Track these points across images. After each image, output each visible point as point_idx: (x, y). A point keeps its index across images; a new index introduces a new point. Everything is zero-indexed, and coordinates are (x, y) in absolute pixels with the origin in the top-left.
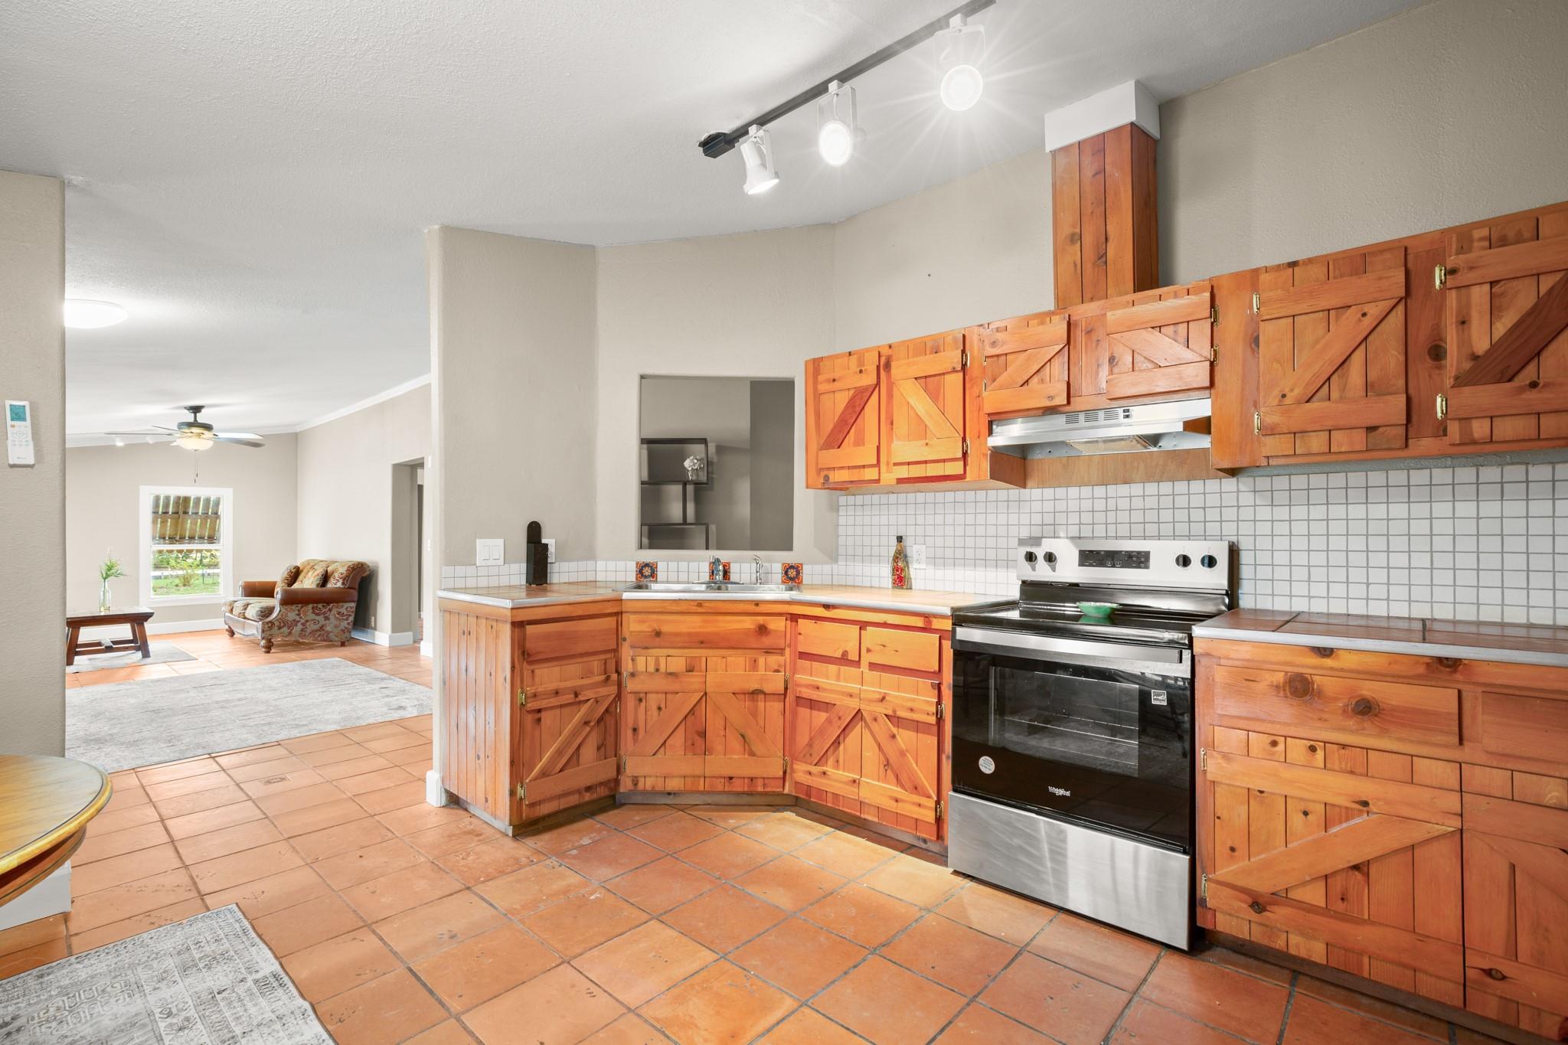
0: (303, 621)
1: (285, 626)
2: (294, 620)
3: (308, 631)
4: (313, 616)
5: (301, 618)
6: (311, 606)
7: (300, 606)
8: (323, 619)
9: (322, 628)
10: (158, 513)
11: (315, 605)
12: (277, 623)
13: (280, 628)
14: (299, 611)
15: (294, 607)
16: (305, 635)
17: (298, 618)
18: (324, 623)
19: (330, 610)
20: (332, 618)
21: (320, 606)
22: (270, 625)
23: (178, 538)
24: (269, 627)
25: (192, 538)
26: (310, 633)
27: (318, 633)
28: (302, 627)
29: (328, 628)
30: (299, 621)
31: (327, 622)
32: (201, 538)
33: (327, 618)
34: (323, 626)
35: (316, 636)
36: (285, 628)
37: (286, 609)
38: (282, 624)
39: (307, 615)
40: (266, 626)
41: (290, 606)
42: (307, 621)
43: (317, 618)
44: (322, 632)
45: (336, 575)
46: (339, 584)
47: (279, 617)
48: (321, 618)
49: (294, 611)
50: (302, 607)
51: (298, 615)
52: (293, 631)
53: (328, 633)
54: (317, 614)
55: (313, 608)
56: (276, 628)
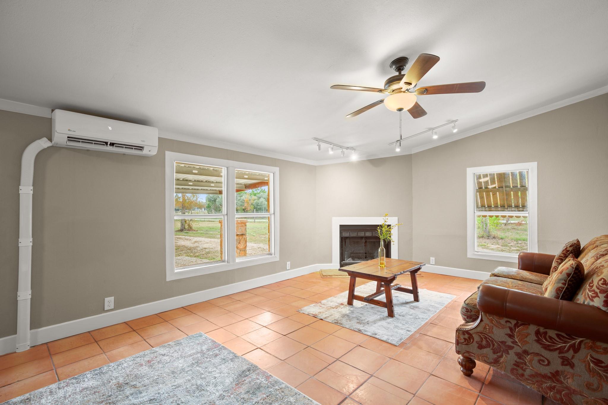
0: (517, 349)
1: (488, 346)
2: (503, 343)
3: (528, 372)
4: (536, 348)
5: (514, 342)
6: (532, 329)
7: (514, 322)
8: (560, 361)
9: (555, 376)
10: (481, 188)
11: (542, 330)
12: (476, 338)
13: (481, 347)
14: (511, 329)
15: (503, 321)
16: (523, 375)
17: (509, 342)
18: (561, 368)
19: (576, 349)
20: (580, 367)
21: (552, 333)
22: (467, 336)
23: (506, 207)
24: (465, 339)
25: (510, 206)
26: (531, 376)
27: (549, 384)
28: (516, 358)
29: (570, 383)
30: (511, 348)
31: (568, 368)
32: (517, 207)
33: (566, 362)
34: (557, 372)
35: (544, 385)
36: (488, 349)
37: (491, 321)
38: (484, 343)
39: (526, 342)
40: (462, 337)
41: (495, 318)
42: (526, 352)
43: (546, 354)
44: (558, 386)
45: (596, 280)
46: (598, 302)
47: (479, 329)
48: (554, 357)
49: (503, 327)
50: (516, 325)
51: (511, 336)
52: (502, 360)
53: (571, 392)
54: (546, 348)
55: (537, 333)
56: (475, 345)
